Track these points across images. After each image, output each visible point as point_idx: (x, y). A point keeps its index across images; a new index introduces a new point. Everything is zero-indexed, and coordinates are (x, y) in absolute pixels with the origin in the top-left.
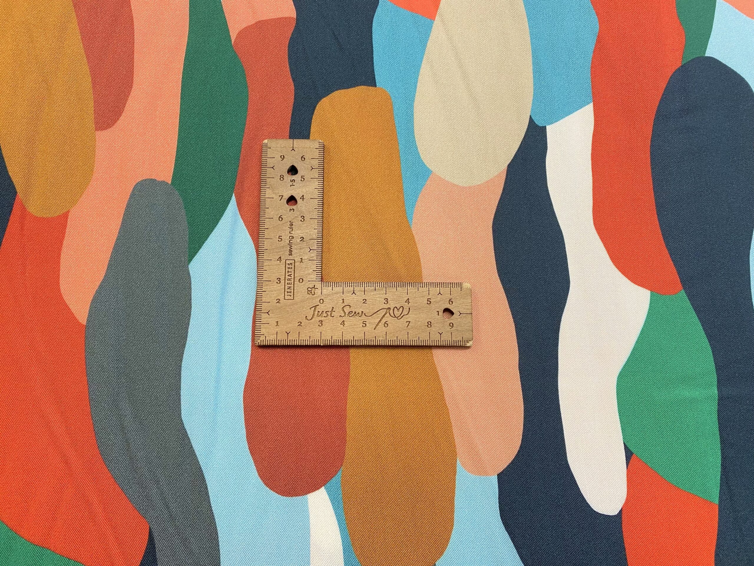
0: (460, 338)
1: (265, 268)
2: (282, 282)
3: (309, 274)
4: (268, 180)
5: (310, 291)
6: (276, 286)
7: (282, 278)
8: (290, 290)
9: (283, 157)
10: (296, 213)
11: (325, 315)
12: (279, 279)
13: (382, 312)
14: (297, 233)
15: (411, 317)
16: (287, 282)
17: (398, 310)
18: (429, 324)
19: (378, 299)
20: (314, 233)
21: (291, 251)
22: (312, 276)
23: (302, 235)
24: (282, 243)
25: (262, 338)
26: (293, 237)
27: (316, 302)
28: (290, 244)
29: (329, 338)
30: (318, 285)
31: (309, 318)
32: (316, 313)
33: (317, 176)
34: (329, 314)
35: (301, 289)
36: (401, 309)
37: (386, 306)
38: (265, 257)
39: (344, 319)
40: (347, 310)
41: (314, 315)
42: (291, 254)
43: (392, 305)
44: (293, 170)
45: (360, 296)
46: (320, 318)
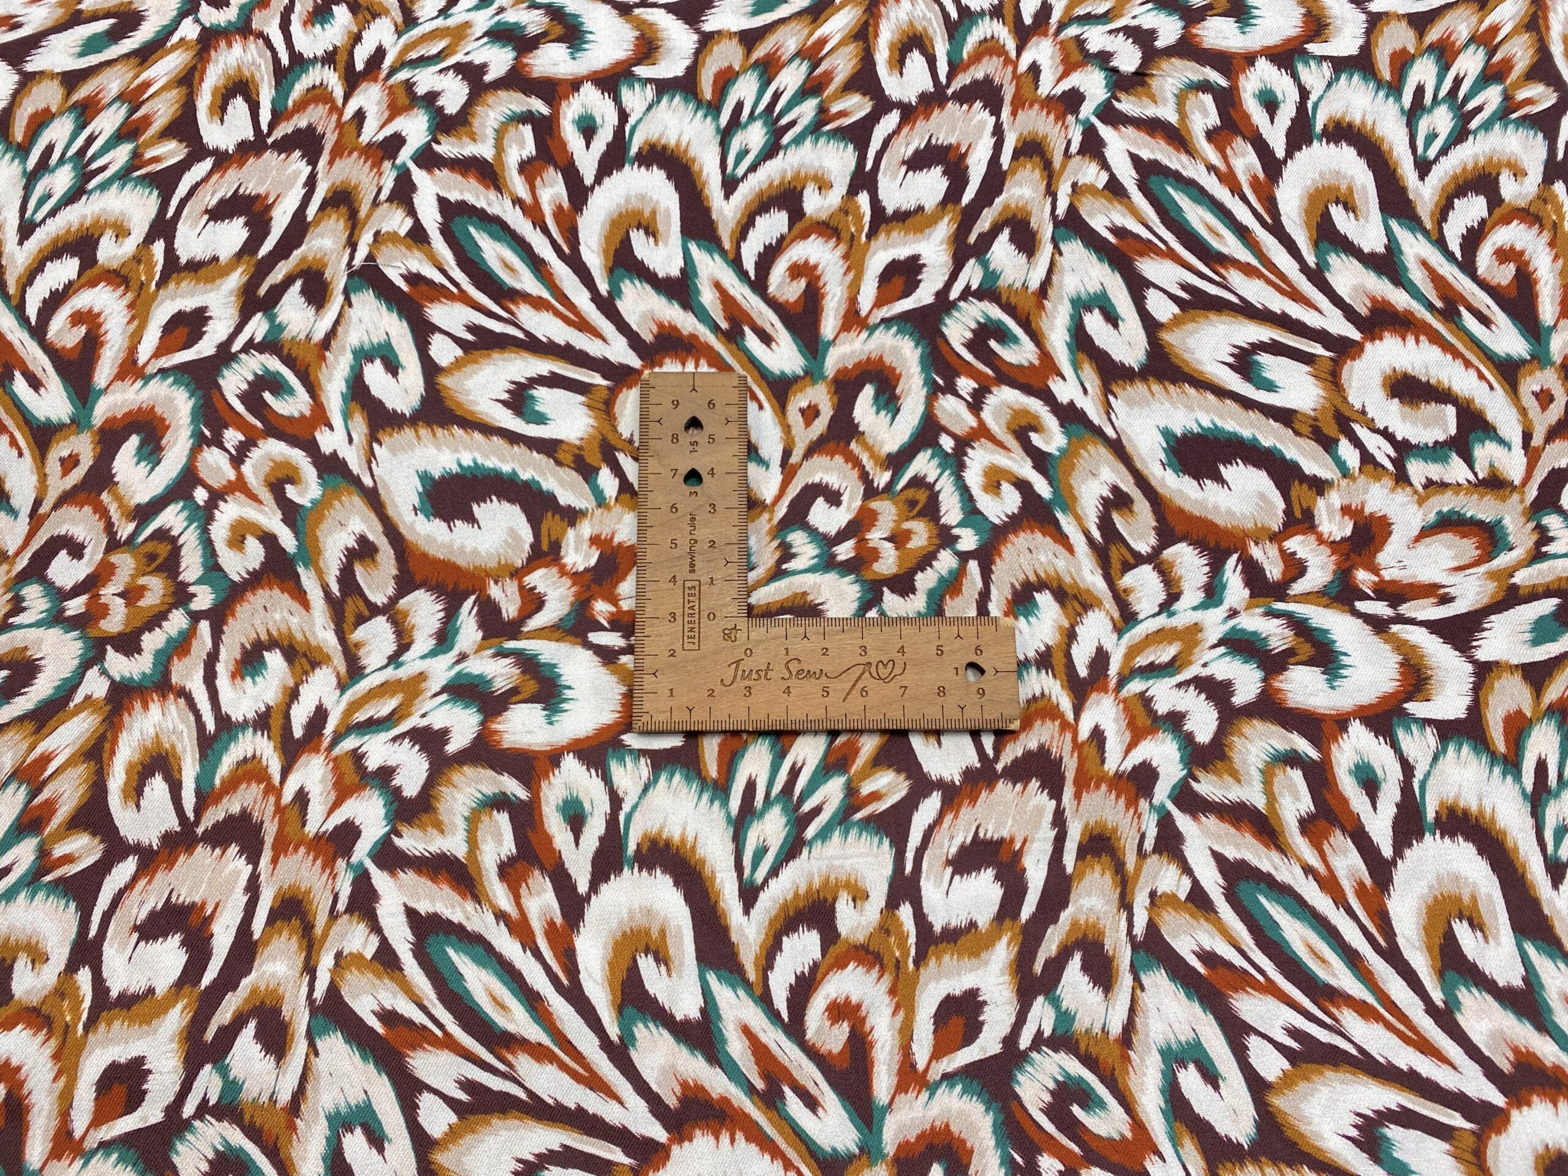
0: (997, 716)
1: (648, 595)
2: (679, 619)
3: (725, 606)
4: (652, 443)
5: (729, 635)
6: (667, 627)
7: (679, 612)
8: (693, 634)
9: (676, 404)
10: (701, 499)
11: (754, 676)
12: (673, 615)
13: (858, 671)
14: (703, 533)
15: (907, 679)
16: (687, 619)
17: (885, 666)
18: (942, 691)
19: (849, 647)
20: (733, 534)
21: (692, 565)
22: (730, 609)
23: (712, 537)
24: (677, 552)
25: (646, 718)
26: (696, 541)
27: (739, 654)
28: (691, 553)
29: (763, 717)
30: (742, 623)
31: (727, 682)
32: (740, 673)
33: (736, 434)
34: (762, 674)
35: (712, 631)
36: (890, 665)
37: (864, 660)
38: (648, 576)
39: (789, 683)
40: (794, 667)
41: (735, 677)
42: (692, 571)
43: (873, 657)
44: (694, 423)
45: (816, 643)
46: (747, 683)
